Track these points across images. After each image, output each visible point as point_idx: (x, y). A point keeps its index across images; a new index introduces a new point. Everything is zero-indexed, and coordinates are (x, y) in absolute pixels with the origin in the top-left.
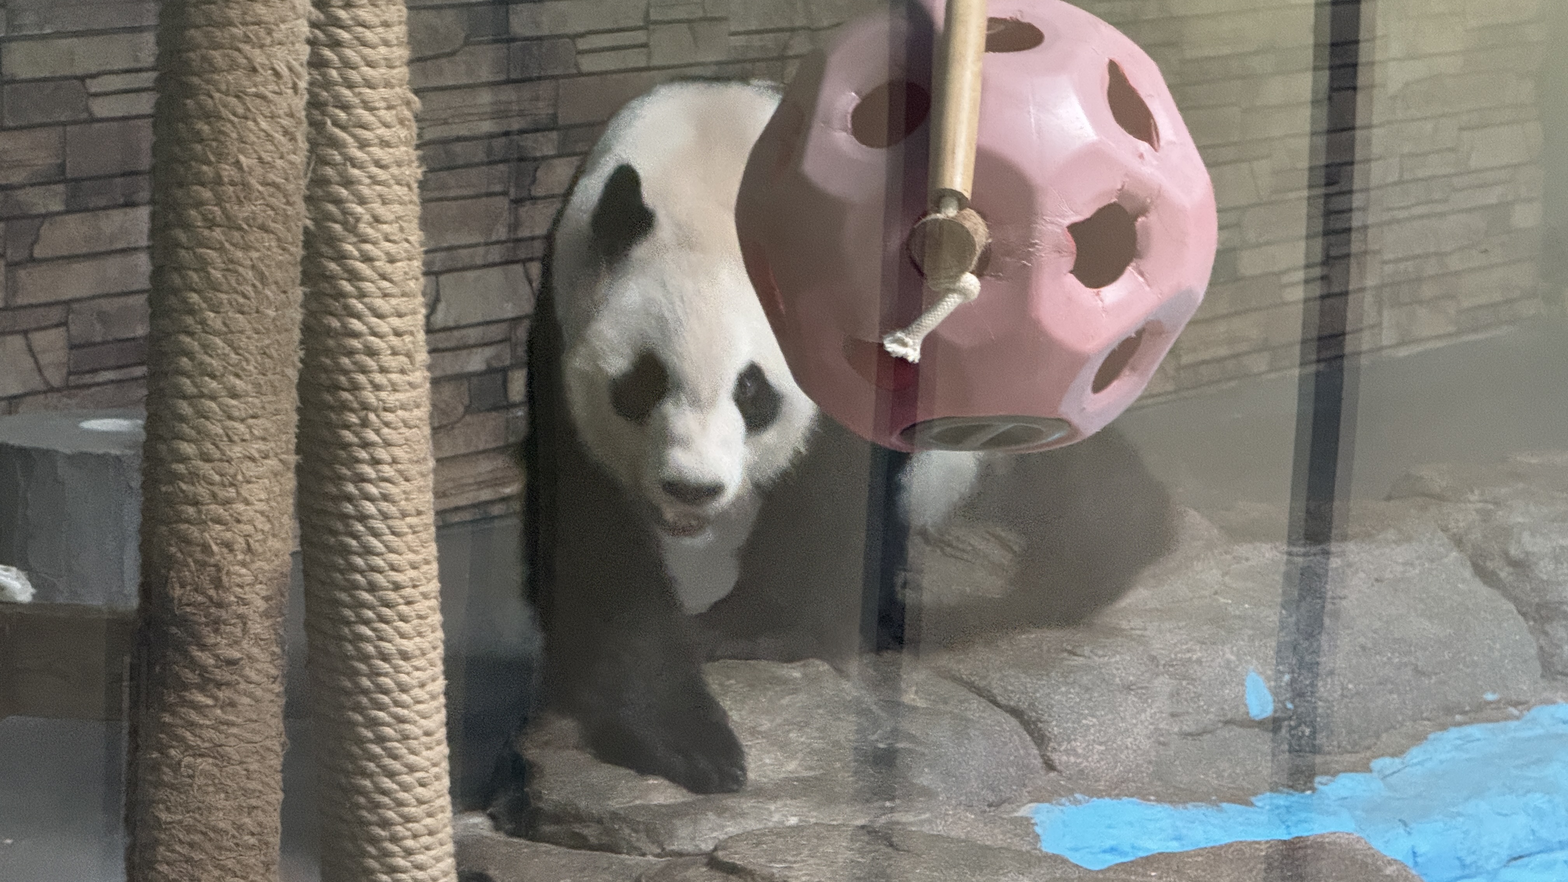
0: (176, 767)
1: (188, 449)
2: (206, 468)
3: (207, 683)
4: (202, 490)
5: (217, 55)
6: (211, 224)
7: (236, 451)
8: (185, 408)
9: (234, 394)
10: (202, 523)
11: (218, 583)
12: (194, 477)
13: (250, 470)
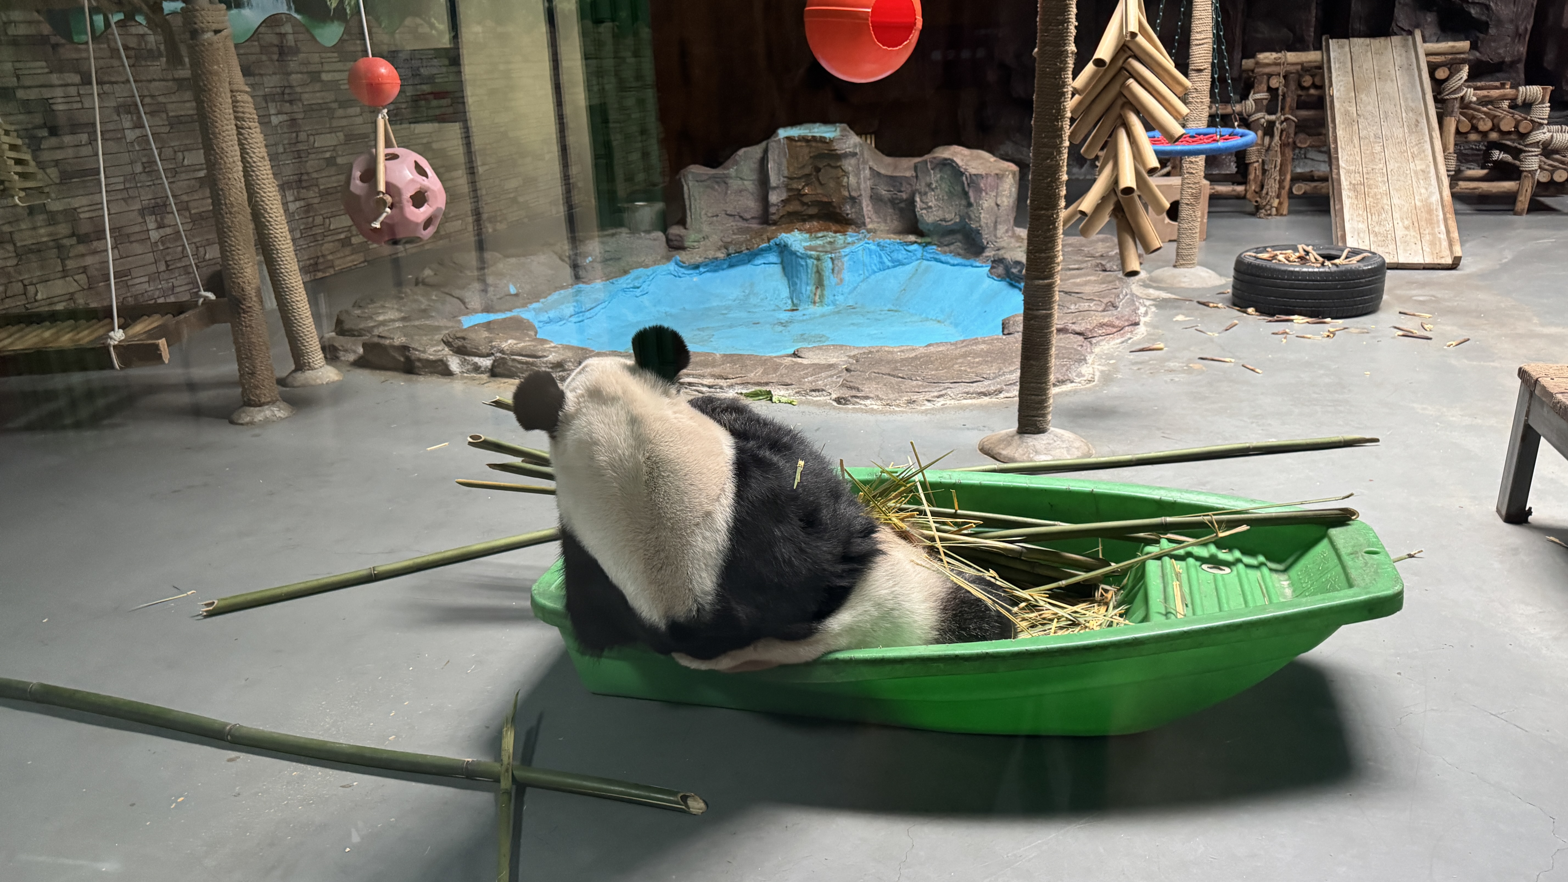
2: (236, 266)
8: (228, 254)
9: (239, 250)
10: (237, 278)
13: (246, 265)
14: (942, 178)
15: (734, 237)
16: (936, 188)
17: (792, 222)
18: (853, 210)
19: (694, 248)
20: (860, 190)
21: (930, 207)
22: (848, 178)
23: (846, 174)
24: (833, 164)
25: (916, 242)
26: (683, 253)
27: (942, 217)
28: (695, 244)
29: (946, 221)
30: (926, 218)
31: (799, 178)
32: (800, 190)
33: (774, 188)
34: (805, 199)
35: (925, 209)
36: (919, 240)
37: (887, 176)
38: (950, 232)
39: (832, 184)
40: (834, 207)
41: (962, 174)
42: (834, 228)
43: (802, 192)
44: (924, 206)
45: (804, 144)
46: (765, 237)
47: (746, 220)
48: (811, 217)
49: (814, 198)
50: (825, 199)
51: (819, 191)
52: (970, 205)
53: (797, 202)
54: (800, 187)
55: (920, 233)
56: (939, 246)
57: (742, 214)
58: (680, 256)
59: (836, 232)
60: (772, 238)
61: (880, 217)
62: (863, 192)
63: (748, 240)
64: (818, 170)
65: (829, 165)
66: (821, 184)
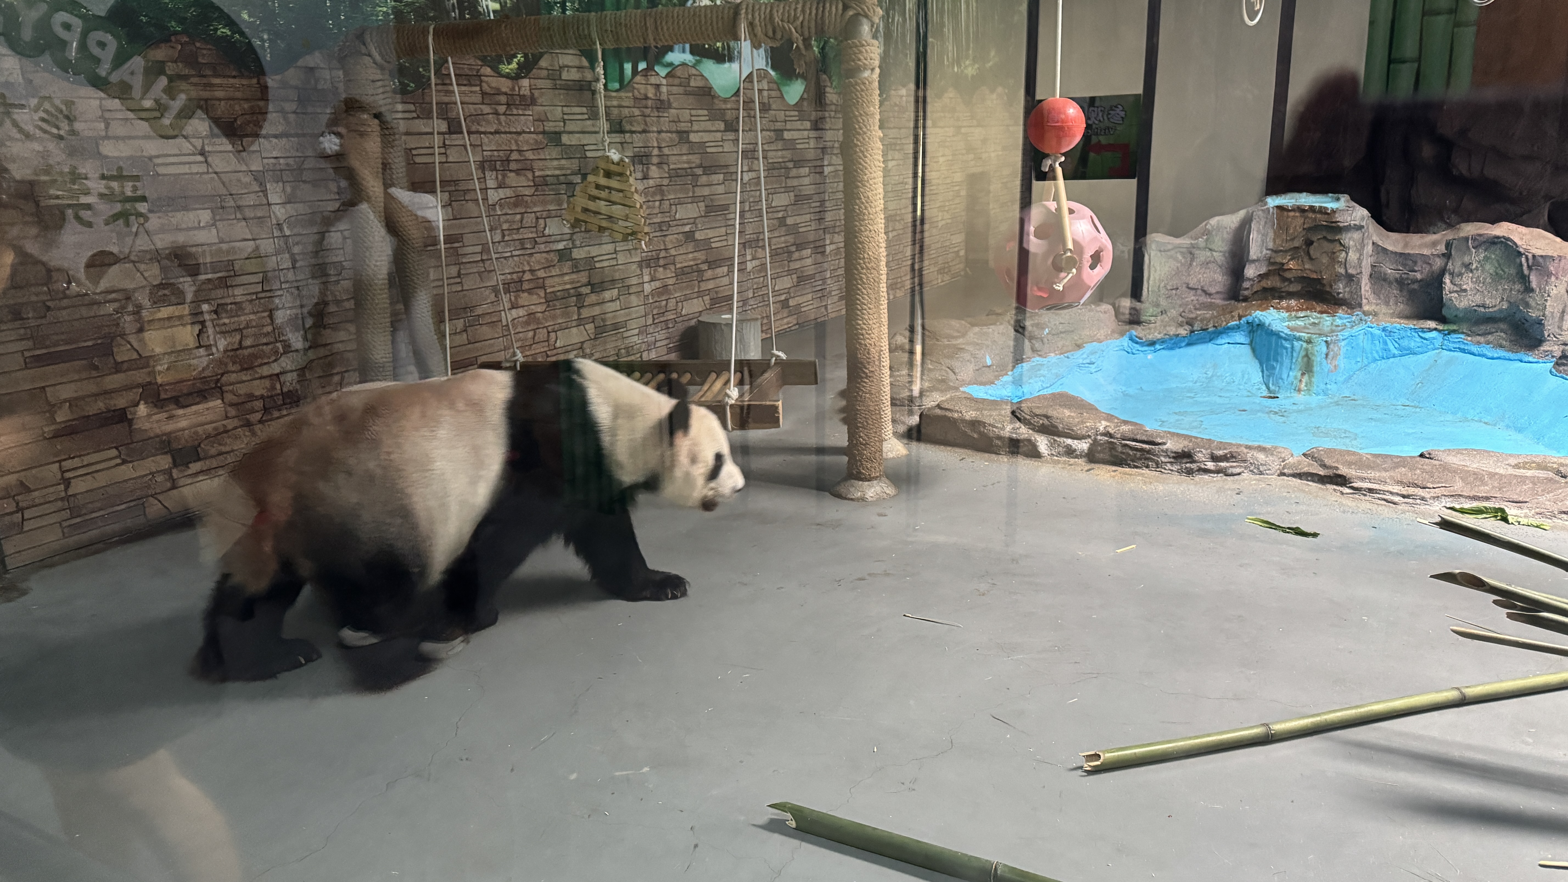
0: (861, 397)
1: (860, 322)
2: (864, 326)
3: (867, 377)
4: (864, 332)
5: (862, 228)
6: (863, 269)
7: (871, 322)
8: (859, 312)
9: (870, 309)
10: (864, 339)
11: (868, 353)
12: (862, 329)
13: (874, 326)
14: (1486, 258)
15: (1199, 312)
16: (1477, 269)
17: (1266, 299)
18: (1347, 289)
19: (1150, 322)
20: (1361, 267)
21: (1465, 291)
22: (1347, 254)
23: (1345, 248)
24: (1329, 237)
25: (1436, 329)
26: (1139, 328)
27: (1479, 303)
28: (1152, 318)
29: (1485, 308)
30: (1457, 303)
31: (1286, 251)
32: (1283, 264)
33: (1254, 261)
34: (1288, 275)
35: (1456, 291)
36: (1440, 327)
37: (1396, 253)
38: (1490, 319)
39: (1325, 260)
40: (1324, 285)
41: (1520, 254)
42: (1318, 309)
43: (1285, 267)
44: (1456, 289)
45: (1297, 214)
46: (1235, 314)
47: (1210, 295)
48: (1290, 295)
49: (1300, 274)
50: (1314, 276)
51: (1307, 266)
52: (1529, 289)
53: (1277, 278)
54: (1284, 261)
55: (1443, 320)
56: (1469, 335)
57: (1206, 289)
58: (1136, 331)
59: (1321, 312)
60: (1246, 316)
61: (1380, 299)
62: (1363, 270)
63: (1216, 317)
64: (1309, 243)
65: (1325, 238)
66: (1311, 259)
